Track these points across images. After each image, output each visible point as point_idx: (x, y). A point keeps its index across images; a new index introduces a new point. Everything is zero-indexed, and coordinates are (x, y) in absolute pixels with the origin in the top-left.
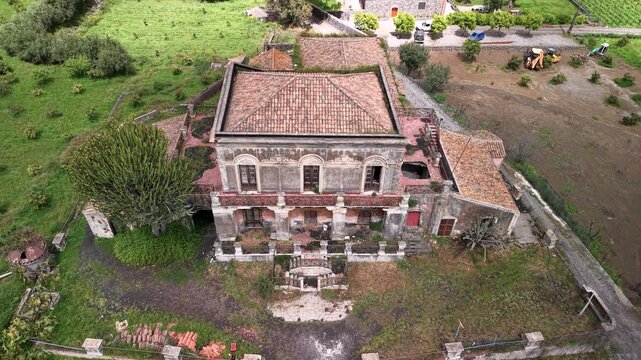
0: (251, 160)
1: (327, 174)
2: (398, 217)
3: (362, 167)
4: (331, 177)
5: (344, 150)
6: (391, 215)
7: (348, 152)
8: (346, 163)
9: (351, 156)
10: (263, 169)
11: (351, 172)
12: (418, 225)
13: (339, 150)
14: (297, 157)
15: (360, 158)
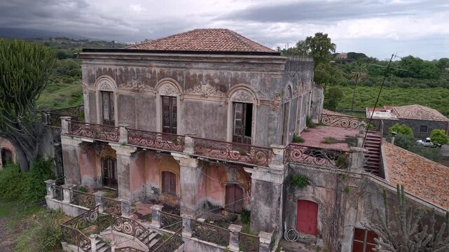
0: (109, 84)
1: (186, 111)
2: (268, 186)
3: (226, 103)
4: (190, 118)
5: (205, 73)
6: (258, 182)
7: (208, 77)
8: (206, 96)
9: (212, 84)
10: (121, 96)
11: (213, 111)
12: (316, 233)
13: (198, 73)
14: (152, 83)
15: (223, 88)
